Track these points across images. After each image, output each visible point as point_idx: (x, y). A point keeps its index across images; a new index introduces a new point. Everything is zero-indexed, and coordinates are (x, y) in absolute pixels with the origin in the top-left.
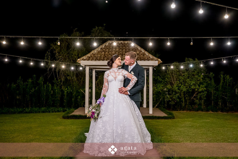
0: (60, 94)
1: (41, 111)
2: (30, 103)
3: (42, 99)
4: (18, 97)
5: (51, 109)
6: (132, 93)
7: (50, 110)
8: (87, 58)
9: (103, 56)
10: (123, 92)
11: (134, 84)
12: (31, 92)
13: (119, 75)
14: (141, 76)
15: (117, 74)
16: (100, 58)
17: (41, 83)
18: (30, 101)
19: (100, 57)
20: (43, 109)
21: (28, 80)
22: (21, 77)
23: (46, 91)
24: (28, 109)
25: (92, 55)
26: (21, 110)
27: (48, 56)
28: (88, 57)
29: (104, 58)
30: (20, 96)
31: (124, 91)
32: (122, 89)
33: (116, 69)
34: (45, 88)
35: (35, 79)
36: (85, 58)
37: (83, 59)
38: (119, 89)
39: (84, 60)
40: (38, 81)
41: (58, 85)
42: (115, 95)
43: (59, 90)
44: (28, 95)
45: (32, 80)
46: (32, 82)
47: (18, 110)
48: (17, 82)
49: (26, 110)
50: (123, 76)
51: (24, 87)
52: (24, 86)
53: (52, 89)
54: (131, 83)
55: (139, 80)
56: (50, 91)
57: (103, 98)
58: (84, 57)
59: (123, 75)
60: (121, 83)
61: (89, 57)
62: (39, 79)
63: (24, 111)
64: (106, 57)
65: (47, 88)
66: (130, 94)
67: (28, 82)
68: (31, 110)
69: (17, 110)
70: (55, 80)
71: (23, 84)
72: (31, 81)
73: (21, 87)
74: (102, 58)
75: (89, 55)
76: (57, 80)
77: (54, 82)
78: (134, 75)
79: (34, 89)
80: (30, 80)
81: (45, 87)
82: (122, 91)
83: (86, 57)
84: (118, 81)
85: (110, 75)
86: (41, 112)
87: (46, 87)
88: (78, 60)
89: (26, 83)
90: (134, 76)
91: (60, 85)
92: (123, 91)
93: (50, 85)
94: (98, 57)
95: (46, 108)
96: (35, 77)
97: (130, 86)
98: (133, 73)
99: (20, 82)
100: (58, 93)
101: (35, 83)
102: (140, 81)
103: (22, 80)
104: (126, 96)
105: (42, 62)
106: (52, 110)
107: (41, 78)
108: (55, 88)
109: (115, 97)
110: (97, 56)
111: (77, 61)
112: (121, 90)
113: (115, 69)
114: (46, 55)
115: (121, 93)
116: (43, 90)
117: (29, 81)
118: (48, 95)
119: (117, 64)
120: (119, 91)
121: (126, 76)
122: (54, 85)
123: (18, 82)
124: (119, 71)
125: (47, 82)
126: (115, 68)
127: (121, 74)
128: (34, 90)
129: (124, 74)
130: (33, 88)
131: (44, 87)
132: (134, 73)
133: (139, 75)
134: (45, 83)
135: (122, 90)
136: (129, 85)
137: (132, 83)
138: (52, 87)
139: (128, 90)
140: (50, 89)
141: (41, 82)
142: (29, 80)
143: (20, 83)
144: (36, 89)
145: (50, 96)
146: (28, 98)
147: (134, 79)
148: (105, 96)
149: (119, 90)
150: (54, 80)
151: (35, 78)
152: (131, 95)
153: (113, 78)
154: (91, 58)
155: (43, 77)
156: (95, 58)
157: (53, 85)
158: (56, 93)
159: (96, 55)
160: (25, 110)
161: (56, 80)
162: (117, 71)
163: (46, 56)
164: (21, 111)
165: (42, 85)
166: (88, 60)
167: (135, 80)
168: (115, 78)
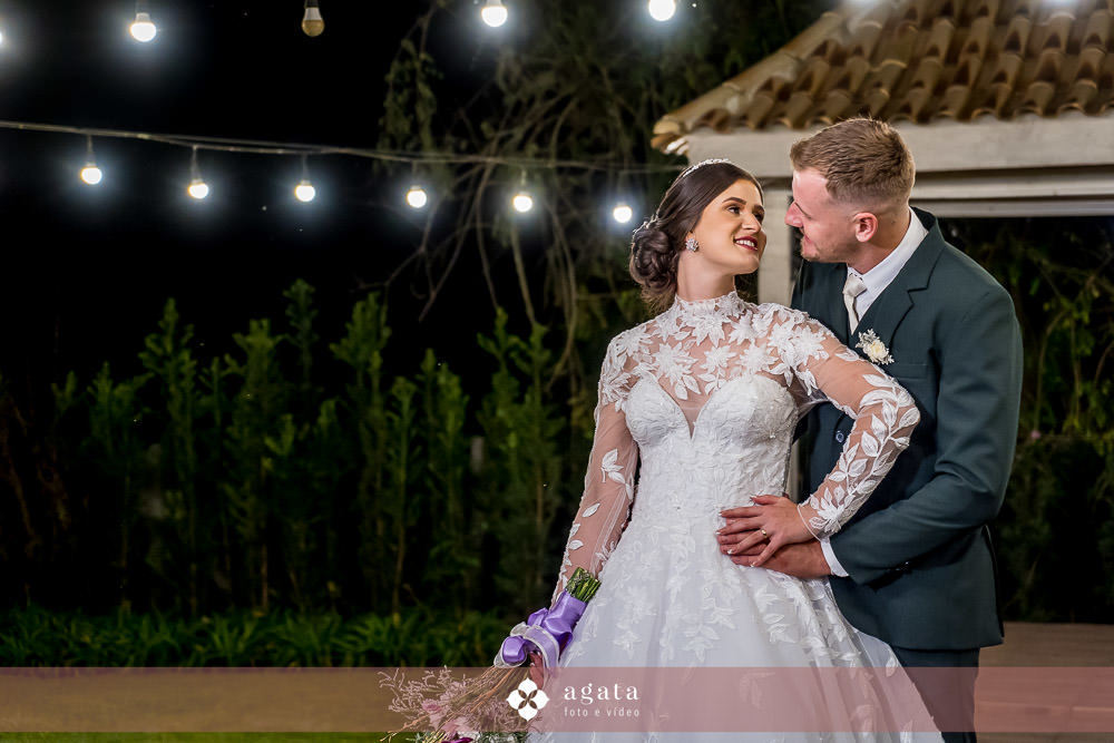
0: (544, 475)
1: (356, 656)
2: (264, 570)
3: (374, 525)
4: (157, 509)
5: (452, 638)
6: (862, 558)
7: (445, 640)
8: (756, 102)
9: (930, 69)
10: (765, 553)
11: (881, 469)
12: (269, 453)
13: (729, 370)
14: (964, 382)
15: (717, 356)
16: (893, 91)
17: (368, 364)
18: (264, 552)
19: (901, 83)
20: (378, 633)
21: (238, 337)
22: (178, 308)
23: (411, 449)
24: (230, 628)
25: (820, 68)
26: (165, 636)
27: (413, 84)
28: (768, 86)
29: (940, 89)
30: (169, 494)
31: (775, 543)
32: (753, 522)
33: (711, 304)
34: (398, 413)
35: (306, 324)
36: (733, 105)
37: (709, 116)
38: (728, 515)
39: (721, 123)
40: (337, 342)
41: (525, 382)
42: (673, 581)
43: (537, 430)
44: (247, 486)
45: (279, 338)
46: (285, 356)
47: (144, 635)
48: (142, 355)
49: (216, 637)
50: (781, 379)
51: (205, 401)
52: (208, 392)
53: (471, 428)
54: (853, 451)
55: (946, 420)
56: (449, 445)
57: (568, 610)
58: (730, 98)
59: (775, 371)
60: (748, 451)
61: (777, 87)
62: (348, 326)
63: (199, 648)
64: (962, 78)
65: (419, 415)
66: (843, 573)
67: (241, 356)
68: (262, 643)
69: (136, 635)
70: (500, 331)
71: (195, 379)
72: (270, 343)
73: (183, 407)
74: (919, 98)
75: (780, 67)
76: (519, 326)
77: (491, 347)
78: (887, 369)
79: (298, 423)
80: (259, 339)
81: (406, 401)
82: (747, 540)
83: (742, 93)
84: (713, 436)
85: (641, 369)
86: (356, 664)
87: (417, 401)
88: (663, 127)
89: (224, 366)
90: (889, 382)
91: (544, 379)
92: (766, 541)
93: (450, 383)
94: (879, 85)
95: (406, 627)
96: (302, 300)
97: (844, 484)
98: (877, 349)
99: (166, 357)
100: (529, 463)
101: (307, 359)
102: (952, 434)
103: (184, 340)
104: (793, 588)
105: (305, 168)
106: (459, 639)
107: (364, 310)
108: (501, 413)
109: (673, 599)
110: (869, 75)
111: (655, 143)
112: (739, 524)
113: (697, 306)
114: (390, 77)
115: (741, 556)
116: (382, 434)
117: (250, 346)
118: (430, 483)
119: (717, 263)
120: (727, 539)
121: (807, 377)
122: (497, 379)
123: (152, 353)
124: (740, 332)
125: (422, 357)
126: (703, 297)
127: (754, 356)
128: (296, 442)
129: (790, 359)
130: (289, 417)
131: (391, 404)
132: (890, 346)
133: (946, 371)
134: (400, 359)
135: (757, 528)
136: (836, 476)
137: (860, 450)
138: (467, 398)
139: (821, 534)
140: (453, 422)
141: (361, 358)
142: (250, 339)
143: (170, 366)
144: (314, 422)
145: (451, 494)
146: (242, 512)
147: (880, 416)
148: (587, 588)
149: (723, 523)
150: (493, 327)
151: (310, 308)
152: (859, 579)
153: (671, 404)
154: (801, 101)
155: (380, 301)
156: (839, 99)
157: (477, 387)
158: (513, 464)
159: (858, 67)
160: (203, 635)
161: (511, 328)
162: (716, 332)
163: (398, 89)
164: (172, 650)
165: (376, 383)
166: (762, 126)
167: (891, 422)
168: (692, 406)
